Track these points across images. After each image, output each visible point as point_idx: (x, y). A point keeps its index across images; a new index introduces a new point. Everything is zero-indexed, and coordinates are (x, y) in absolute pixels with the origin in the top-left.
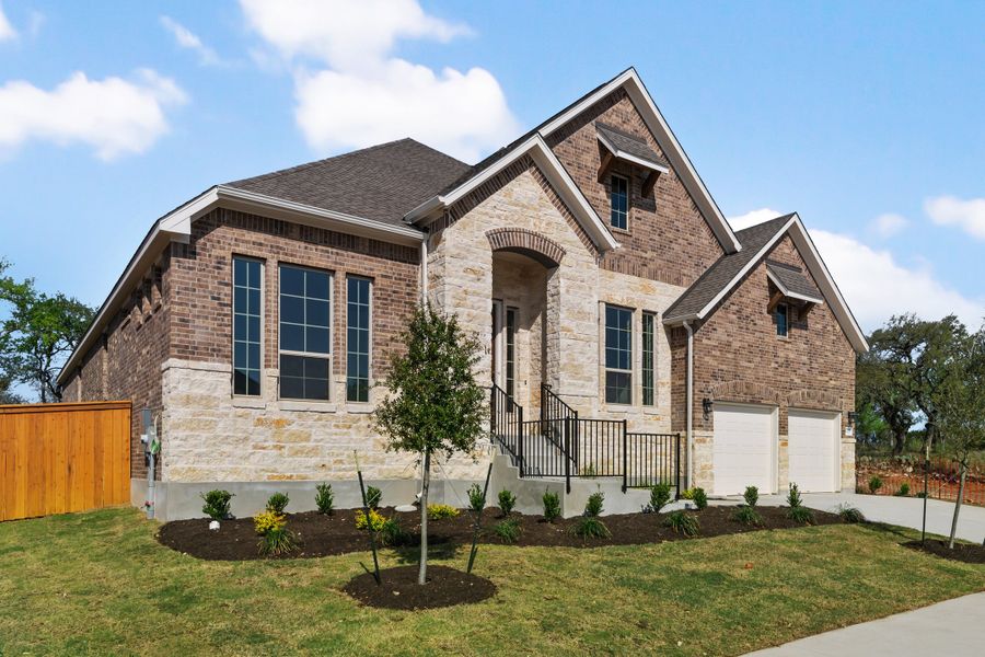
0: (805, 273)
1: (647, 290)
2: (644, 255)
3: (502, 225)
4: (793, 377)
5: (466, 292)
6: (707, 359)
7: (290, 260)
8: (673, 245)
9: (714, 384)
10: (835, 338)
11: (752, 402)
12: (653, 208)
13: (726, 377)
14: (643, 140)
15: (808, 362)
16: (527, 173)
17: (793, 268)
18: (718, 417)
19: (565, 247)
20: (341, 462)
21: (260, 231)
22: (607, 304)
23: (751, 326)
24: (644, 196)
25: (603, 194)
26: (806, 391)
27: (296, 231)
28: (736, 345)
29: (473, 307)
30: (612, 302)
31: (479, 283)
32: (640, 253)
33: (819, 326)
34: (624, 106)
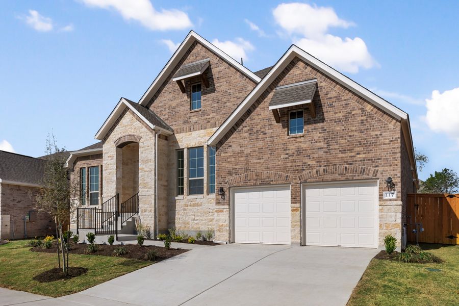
2: (208, 117)
4: (306, 160)
9: (229, 178)
10: (364, 118)
13: (239, 172)
15: (326, 146)
23: (261, 136)
24: (207, 87)
28: (247, 151)
32: (206, 117)
33: (340, 115)
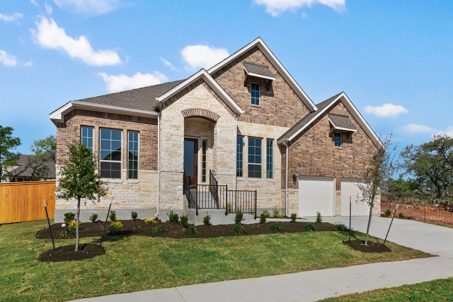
0: (350, 118)
1: (269, 130)
3: (189, 107)
5: (171, 135)
6: (295, 158)
7: (104, 126)
8: (282, 110)
11: (320, 176)
12: (272, 95)
14: (267, 67)
16: (201, 85)
17: (344, 116)
18: (301, 183)
19: (219, 114)
20: (124, 202)
21: (92, 116)
22: (248, 136)
25: (247, 91)
26: (351, 170)
27: (107, 115)
29: (175, 141)
30: (251, 135)
31: (178, 131)
34: (258, 54)
